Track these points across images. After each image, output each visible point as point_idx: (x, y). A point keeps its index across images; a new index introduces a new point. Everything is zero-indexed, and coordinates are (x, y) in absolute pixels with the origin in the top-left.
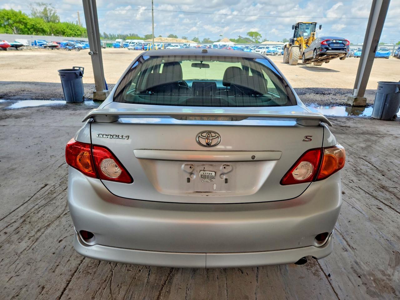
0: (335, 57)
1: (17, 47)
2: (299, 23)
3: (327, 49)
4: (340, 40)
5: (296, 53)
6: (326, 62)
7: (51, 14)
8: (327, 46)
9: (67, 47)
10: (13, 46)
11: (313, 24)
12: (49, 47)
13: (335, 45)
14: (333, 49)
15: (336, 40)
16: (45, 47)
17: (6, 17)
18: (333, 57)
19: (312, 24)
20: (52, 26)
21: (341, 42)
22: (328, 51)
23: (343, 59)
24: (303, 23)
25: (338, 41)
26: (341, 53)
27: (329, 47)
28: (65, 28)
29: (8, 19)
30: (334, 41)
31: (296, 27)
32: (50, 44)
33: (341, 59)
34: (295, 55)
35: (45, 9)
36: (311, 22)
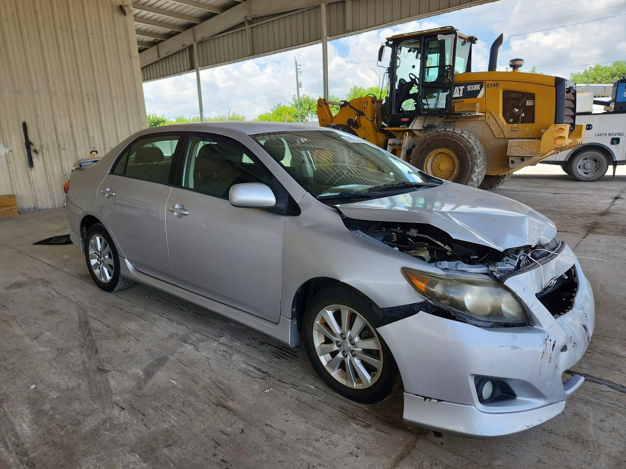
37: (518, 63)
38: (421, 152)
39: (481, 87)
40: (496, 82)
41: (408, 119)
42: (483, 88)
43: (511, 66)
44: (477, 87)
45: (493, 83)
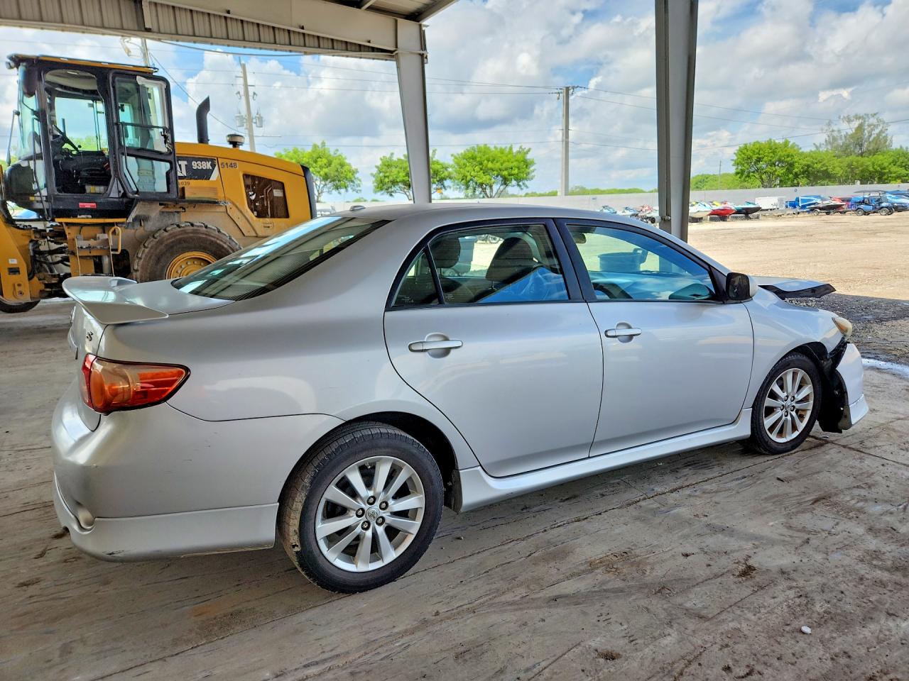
1: (746, 213)
7: (870, 136)
9: (862, 206)
10: (739, 212)
12: (820, 209)
16: (812, 210)
17: (754, 158)
20: (854, 163)
28: (886, 164)
29: (759, 160)
32: (825, 202)
35: (860, 128)
37: (238, 139)
38: (158, 260)
39: (213, 166)
40: (233, 162)
41: (94, 204)
42: (216, 168)
43: (231, 143)
44: (207, 165)
45: (229, 162)
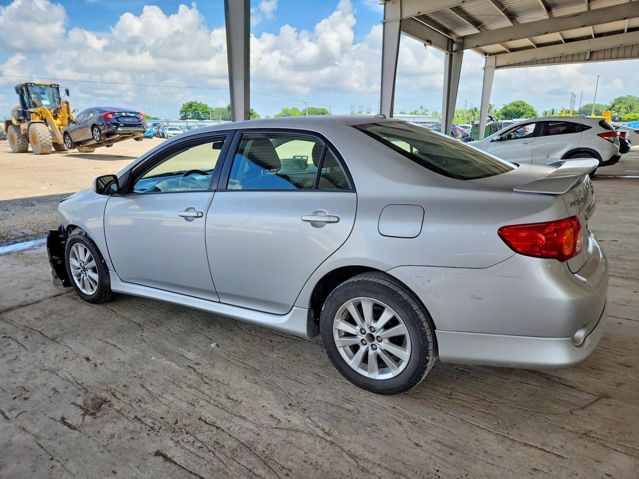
0: (128, 137)
2: (28, 84)
3: (118, 125)
4: (131, 113)
5: (43, 133)
6: (108, 146)
8: (115, 121)
11: (54, 86)
13: (127, 120)
14: (126, 126)
15: (125, 112)
18: (125, 137)
19: (51, 86)
21: (133, 115)
22: (120, 129)
23: (141, 140)
24: (34, 84)
25: (129, 114)
26: (138, 131)
27: (119, 123)
30: (124, 114)
31: (23, 90)
33: (137, 139)
34: (43, 137)
36: (49, 84)
